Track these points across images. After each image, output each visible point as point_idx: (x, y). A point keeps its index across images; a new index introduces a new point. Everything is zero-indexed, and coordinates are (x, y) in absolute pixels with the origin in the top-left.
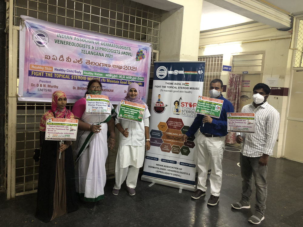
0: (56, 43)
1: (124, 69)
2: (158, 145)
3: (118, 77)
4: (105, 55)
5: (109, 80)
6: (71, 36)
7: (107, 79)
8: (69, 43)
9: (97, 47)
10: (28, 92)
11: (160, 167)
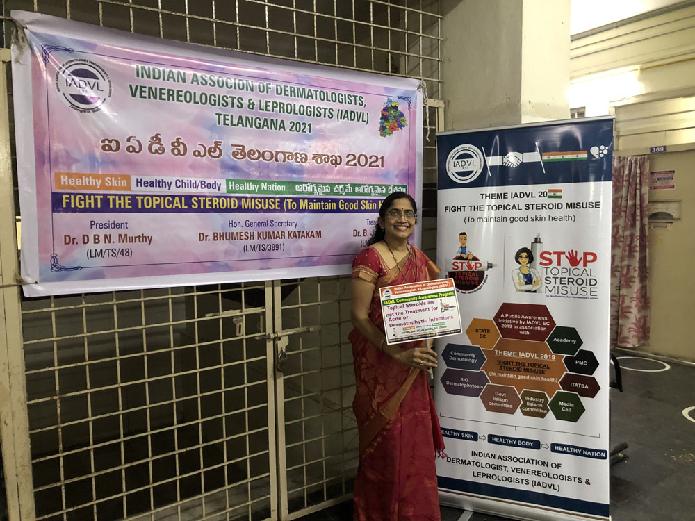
0: (134, 95)
1: (347, 164)
2: (474, 393)
3: (332, 190)
4: (288, 125)
5: (306, 201)
6: (182, 72)
7: (301, 201)
8: (175, 95)
9: (263, 104)
10: (54, 265)
11: (484, 461)
